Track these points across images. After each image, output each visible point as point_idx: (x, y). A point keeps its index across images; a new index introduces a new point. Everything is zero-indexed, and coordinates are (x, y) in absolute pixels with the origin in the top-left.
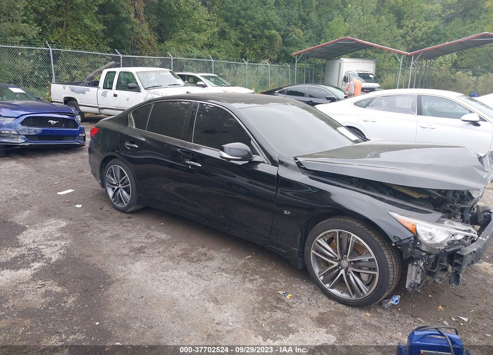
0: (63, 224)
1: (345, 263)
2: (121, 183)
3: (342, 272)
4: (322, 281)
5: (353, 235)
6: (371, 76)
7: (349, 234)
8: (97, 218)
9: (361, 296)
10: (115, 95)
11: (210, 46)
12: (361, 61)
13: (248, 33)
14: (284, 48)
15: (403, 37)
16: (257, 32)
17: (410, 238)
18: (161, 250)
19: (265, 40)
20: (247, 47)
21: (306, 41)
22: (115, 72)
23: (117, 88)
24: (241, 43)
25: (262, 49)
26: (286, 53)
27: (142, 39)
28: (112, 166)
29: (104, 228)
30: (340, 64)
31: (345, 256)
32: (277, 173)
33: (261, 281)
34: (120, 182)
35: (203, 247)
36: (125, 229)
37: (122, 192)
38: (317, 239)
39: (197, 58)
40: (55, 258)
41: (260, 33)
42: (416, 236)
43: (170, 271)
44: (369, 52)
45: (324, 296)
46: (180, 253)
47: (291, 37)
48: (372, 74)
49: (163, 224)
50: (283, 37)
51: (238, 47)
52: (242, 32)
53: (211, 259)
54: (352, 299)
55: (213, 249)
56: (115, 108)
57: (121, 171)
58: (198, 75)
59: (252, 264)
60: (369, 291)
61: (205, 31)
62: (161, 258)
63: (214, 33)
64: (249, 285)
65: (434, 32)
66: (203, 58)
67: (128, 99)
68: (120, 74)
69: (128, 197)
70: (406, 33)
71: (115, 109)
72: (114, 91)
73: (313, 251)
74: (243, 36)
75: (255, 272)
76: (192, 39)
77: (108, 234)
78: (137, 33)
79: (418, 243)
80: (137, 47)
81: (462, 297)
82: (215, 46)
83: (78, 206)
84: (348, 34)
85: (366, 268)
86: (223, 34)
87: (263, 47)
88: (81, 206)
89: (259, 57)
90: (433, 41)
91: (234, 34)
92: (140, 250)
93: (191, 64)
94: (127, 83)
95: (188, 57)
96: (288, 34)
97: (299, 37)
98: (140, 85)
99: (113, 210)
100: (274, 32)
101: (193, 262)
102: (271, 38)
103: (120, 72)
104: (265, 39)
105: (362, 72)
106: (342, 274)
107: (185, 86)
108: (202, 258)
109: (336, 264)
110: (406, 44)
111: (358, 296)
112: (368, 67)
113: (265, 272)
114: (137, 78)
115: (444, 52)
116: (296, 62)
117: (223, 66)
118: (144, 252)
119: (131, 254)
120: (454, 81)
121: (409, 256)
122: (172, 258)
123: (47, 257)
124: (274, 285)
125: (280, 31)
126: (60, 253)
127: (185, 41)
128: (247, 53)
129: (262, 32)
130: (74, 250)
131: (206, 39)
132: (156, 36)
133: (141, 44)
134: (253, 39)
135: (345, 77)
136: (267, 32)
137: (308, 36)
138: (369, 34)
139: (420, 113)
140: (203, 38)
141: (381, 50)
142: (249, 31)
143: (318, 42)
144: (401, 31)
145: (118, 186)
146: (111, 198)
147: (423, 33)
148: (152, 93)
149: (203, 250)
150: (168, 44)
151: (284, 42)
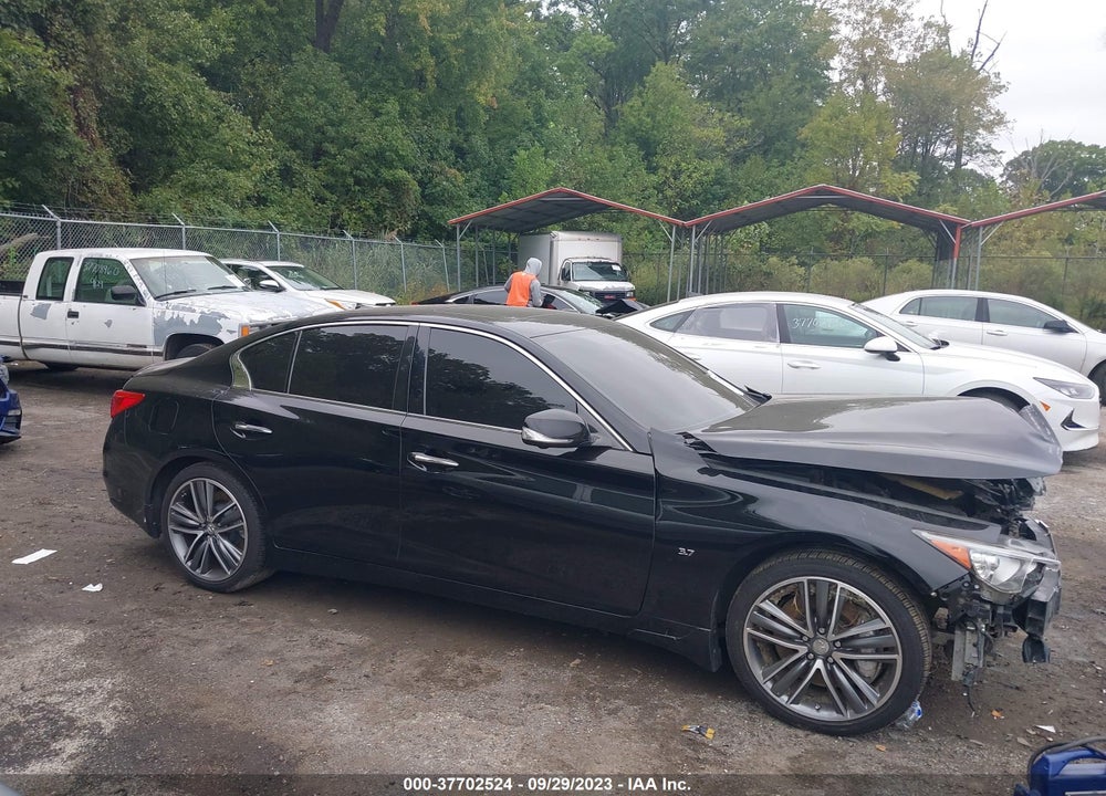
0: (78, 637)
1: (822, 646)
2: (216, 522)
3: (819, 664)
4: (771, 690)
5: (841, 584)
6: (615, 268)
7: (831, 584)
8: (160, 613)
9: (863, 710)
10: (72, 315)
11: (261, 201)
12: (584, 236)
13: (344, 173)
14: (427, 208)
15: (659, 188)
16: (363, 174)
17: (963, 578)
18: (367, 669)
19: (384, 191)
20: (343, 203)
21: (472, 196)
22: (70, 260)
23: (78, 297)
24: (328, 195)
25: (379, 209)
26: (430, 219)
27: (95, 181)
28: (190, 482)
29: (194, 635)
30: (552, 243)
31: (823, 630)
32: (656, 470)
33: (632, 710)
34: (212, 519)
35: (461, 653)
36: (247, 630)
37: (215, 542)
38: (757, 603)
39: (234, 227)
40: (108, 723)
41: (372, 176)
42: (972, 574)
43: (420, 715)
44: (598, 218)
45: (777, 723)
46: (416, 672)
47: (438, 184)
48: (617, 264)
49: (334, 611)
50: (421, 183)
51: (324, 203)
52: (332, 172)
53: (495, 676)
54: (845, 719)
55: (486, 655)
56: (72, 344)
57: (217, 489)
58: (261, 265)
59: (592, 677)
60: (881, 697)
61: (248, 167)
62: (380, 689)
63: (269, 173)
64: (612, 723)
65: (717, 182)
66: (250, 227)
67: (109, 324)
68: (83, 264)
69: (238, 555)
70: (665, 182)
71: (72, 348)
72: (68, 303)
73: (748, 630)
74: (332, 180)
75: (608, 695)
76: (222, 185)
77: (213, 648)
78: (82, 169)
79: (977, 587)
80: (83, 199)
81: (1017, 688)
82: (272, 202)
83: (90, 588)
84: (554, 181)
85: (869, 650)
86: (286, 174)
87: (379, 204)
88: (99, 587)
89: (373, 227)
90: (714, 198)
91: (312, 177)
92: (318, 677)
93: (220, 241)
94: (108, 286)
95: (212, 224)
96: (430, 180)
97: (454, 186)
98: (142, 289)
99: (192, 591)
100: (401, 173)
101: (458, 688)
102: (396, 187)
103: (86, 259)
104: (384, 188)
105: (598, 260)
106: (818, 670)
107: (245, 289)
108: (473, 676)
109: (803, 650)
110: (666, 203)
111: (857, 710)
112: (606, 249)
113: (629, 691)
114: (133, 273)
115: (746, 219)
116: (458, 238)
117: (294, 246)
118: (330, 681)
119: (300, 687)
120: (768, 275)
121: (961, 614)
122: (405, 686)
123: (85, 722)
124: (666, 716)
125: (414, 171)
126: (114, 708)
127: (205, 188)
128: (346, 216)
129: (376, 172)
130: (147, 697)
131: (250, 185)
132: (127, 175)
133: (93, 192)
134: (357, 188)
135: (564, 270)
136: (386, 174)
137: (474, 183)
138: (596, 182)
139: (785, 339)
140: (244, 182)
141: (621, 216)
142: (348, 169)
143: (496, 196)
144: (654, 178)
145: (205, 528)
146: (182, 560)
147: (695, 182)
148: (175, 308)
149: (467, 659)
150: (160, 194)
151: (423, 196)
